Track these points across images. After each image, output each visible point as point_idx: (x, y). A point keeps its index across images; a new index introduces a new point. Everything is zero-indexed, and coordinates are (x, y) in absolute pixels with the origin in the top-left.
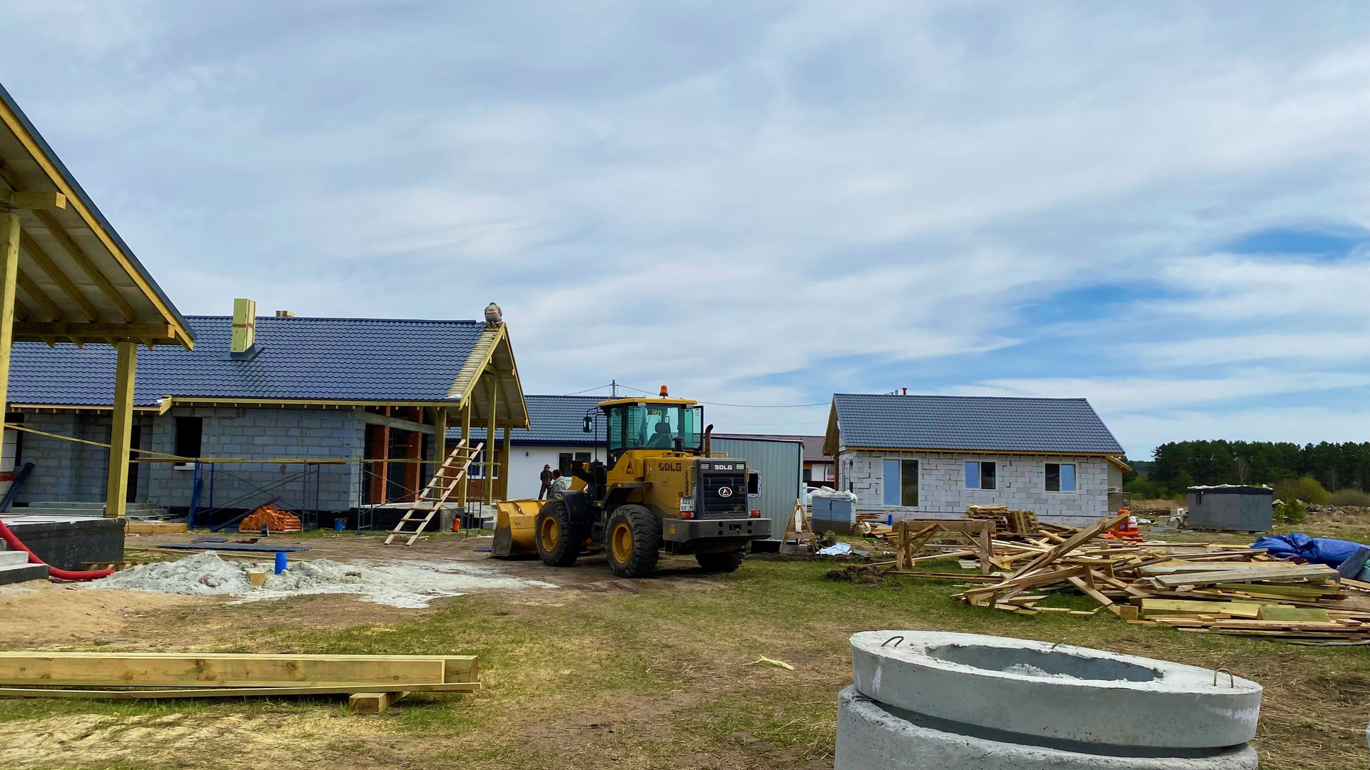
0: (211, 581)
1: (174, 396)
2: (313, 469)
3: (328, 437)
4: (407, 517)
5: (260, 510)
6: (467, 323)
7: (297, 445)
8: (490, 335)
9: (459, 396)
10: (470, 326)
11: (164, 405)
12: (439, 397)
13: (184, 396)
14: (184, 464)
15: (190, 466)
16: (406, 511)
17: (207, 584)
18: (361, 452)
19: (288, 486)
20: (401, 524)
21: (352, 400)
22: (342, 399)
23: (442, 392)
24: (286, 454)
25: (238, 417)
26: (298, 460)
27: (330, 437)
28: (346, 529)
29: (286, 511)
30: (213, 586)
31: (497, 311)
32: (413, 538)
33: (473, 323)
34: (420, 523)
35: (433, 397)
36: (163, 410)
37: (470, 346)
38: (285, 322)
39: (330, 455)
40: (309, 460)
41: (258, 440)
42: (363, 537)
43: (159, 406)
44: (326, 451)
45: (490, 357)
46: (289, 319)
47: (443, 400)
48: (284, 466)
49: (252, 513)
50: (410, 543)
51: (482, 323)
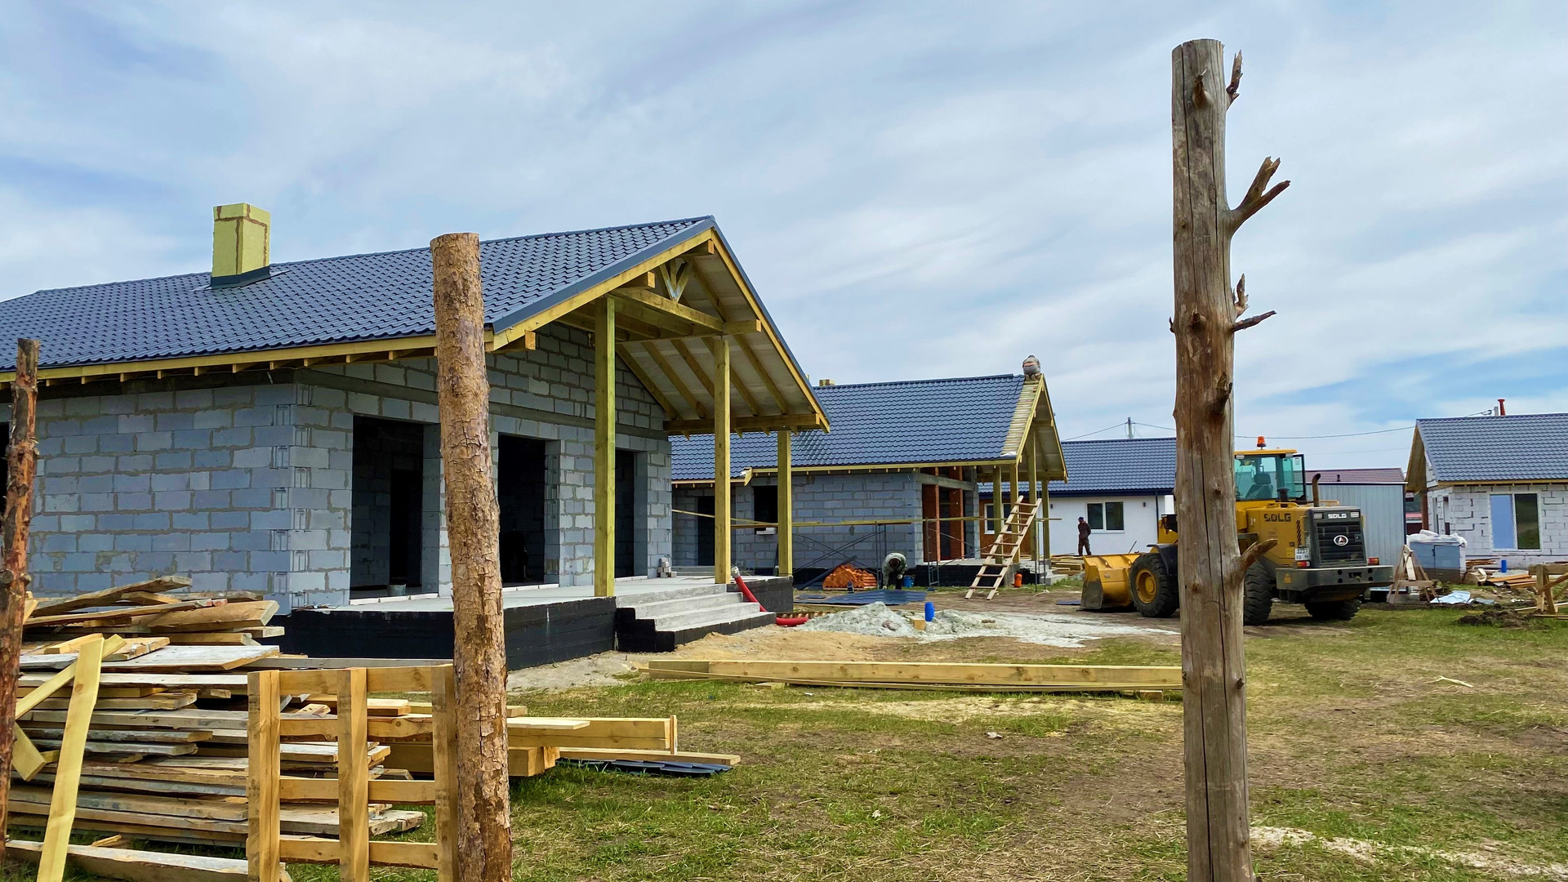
0: (892, 625)
1: (753, 468)
2: (881, 530)
3: (890, 499)
4: (981, 572)
5: (839, 569)
6: (1005, 377)
7: (863, 507)
8: (1030, 388)
9: (1014, 453)
10: (1008, 380)
11: (747, 475)
12: (995, 455)
13: (762, 467)
14: (764, 529)
15: (770, 530)
16: (978, 568)
17: (890, 628)
18: (920, 512)
19: (858, 546)
20: (977, 580)
21: (912, 462)
22: (903, 462)
23: (996, 450)
24: (853, 517)
25: (808, 483)
26: (866, 522)
27: (892, 498)
28: (915, 585)
29: (862, 570)
30: (893, 630)
31: (1035, 364)
32: (992, 593)
33: (1011, 377)
34: (996, 578)
35: (988, 456)
36: (747, 481)
37: (1013, 400)
38: (831, 391)
39: (894, 516)
40: (879, 522)
41: (829, 505)
42: (937, 592)
43: (743, 477)
44: (889, 512)
45: (1034, 411)
46: (834, 388)
47: (999, 458)
48: (852, 528)
49: (832, 572)
50: (990, 597)
51: (1020, 376)
